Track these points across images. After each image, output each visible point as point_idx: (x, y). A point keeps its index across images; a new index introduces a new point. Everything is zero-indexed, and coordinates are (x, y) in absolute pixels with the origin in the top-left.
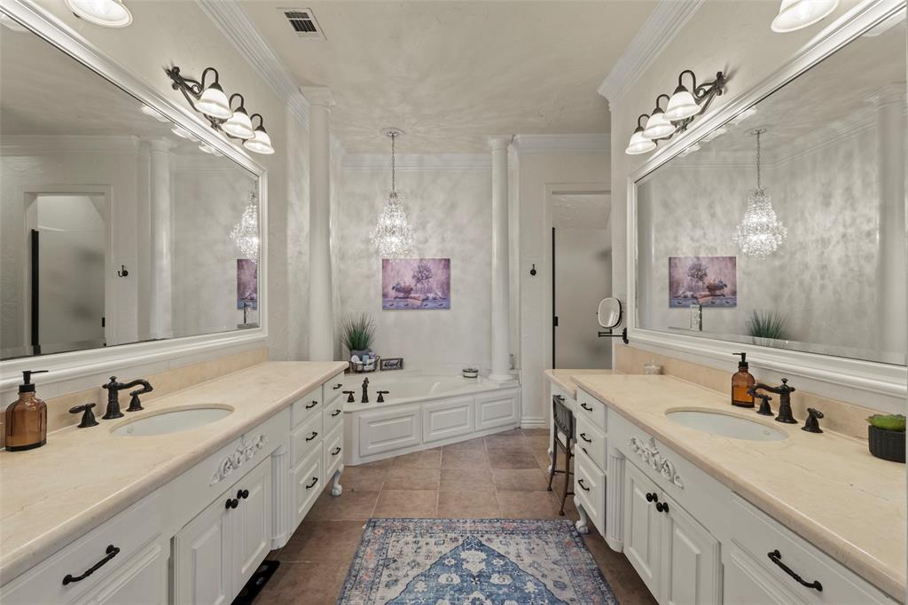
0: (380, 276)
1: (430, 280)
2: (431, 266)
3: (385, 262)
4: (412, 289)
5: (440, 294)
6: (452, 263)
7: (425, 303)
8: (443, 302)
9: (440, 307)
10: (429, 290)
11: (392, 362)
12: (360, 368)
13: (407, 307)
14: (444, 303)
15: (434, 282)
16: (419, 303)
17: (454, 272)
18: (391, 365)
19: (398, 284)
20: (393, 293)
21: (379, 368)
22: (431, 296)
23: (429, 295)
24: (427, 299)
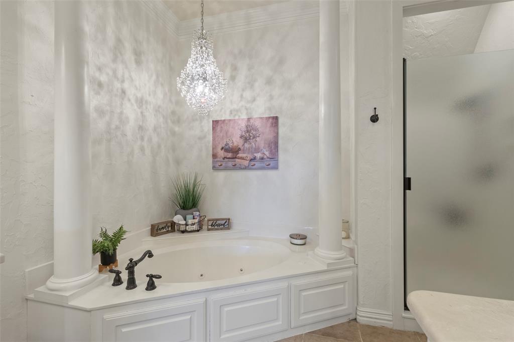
0: (210, 137)
1: (258, 139)
2: (258, 124)
3: (216, 123)
4: (239, 149)
5: (267, 153)
6: (280, 121)
7: (252, 163)
8: (271, 161)
9: (268, 167)
10: (257, 150)
11: (218, 222)
12: (182, 228)
13: (235, 167)
14: (272, 163)
15: (261, 142)
16: (246, 163)
17: (282, 130)
18: (218, 225)
19: (227, 144)
20: (221, 154)
21: (205, 227)
22: (258, 155)
23: (255, 155)
24: (255, 158)
